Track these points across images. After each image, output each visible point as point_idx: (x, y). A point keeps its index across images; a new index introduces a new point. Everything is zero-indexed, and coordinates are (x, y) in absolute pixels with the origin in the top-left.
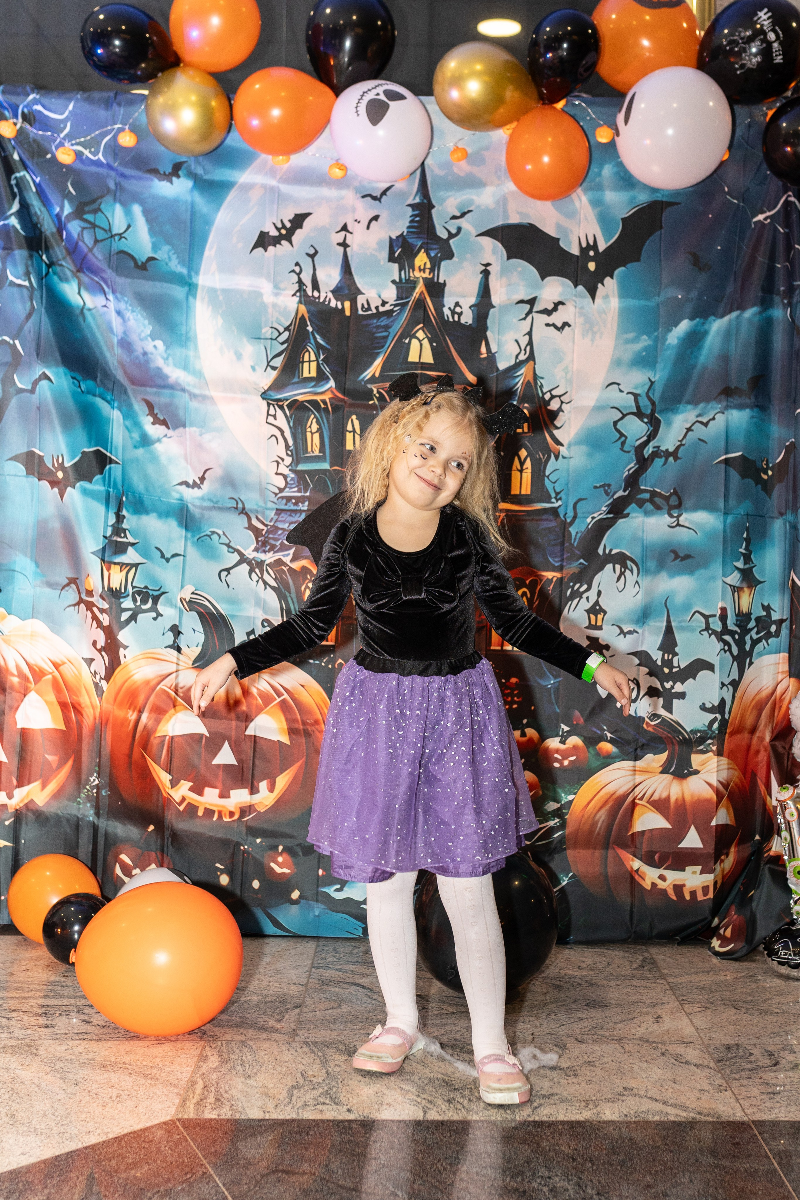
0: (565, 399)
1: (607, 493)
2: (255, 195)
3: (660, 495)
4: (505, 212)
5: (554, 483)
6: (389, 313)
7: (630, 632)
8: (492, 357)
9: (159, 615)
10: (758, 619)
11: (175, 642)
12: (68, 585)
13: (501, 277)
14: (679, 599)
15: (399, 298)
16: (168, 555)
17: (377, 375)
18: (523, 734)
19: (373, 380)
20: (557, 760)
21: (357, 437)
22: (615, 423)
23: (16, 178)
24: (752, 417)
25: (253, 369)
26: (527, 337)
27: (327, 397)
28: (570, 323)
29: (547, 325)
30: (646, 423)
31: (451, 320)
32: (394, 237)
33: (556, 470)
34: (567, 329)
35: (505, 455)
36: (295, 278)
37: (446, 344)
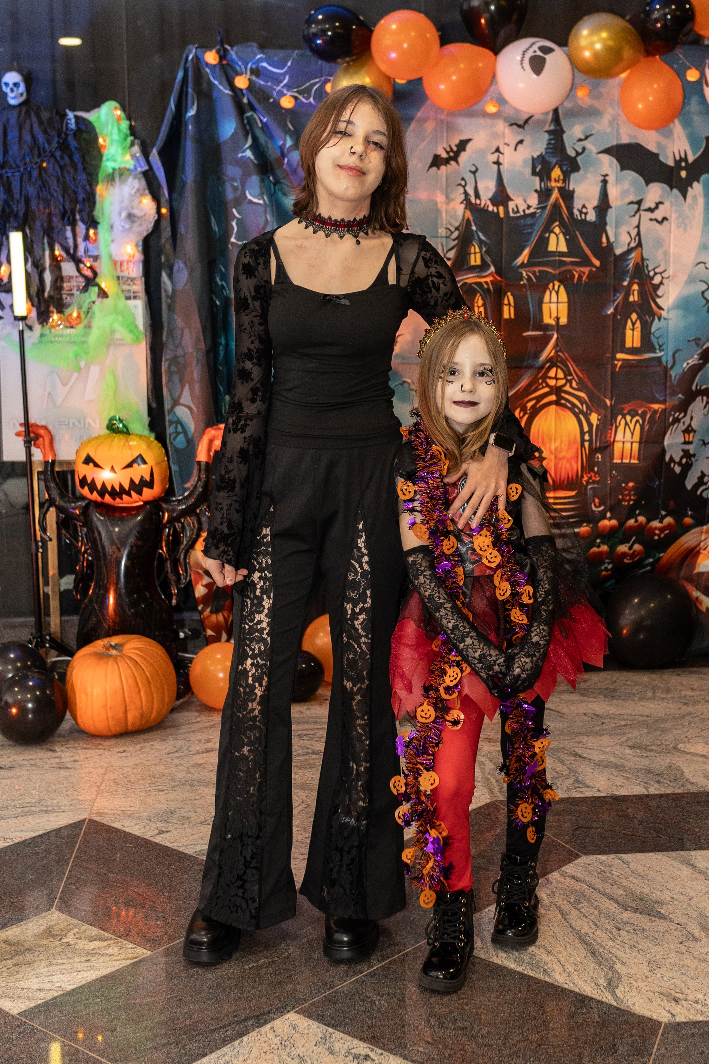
0: (665, 275)
1: (697, 345)
2: (430, 126)
4: (618, 135)
5: (658, 338)
6: (533, 215)
8: (610, 246)
13: (616, 184)
15: (540, 202)
17: (526, 261)
18: (636, 521)
19: (523, 265)
20: (655, 535)
21: (512, 310)
22: (703, 293)
23: (247, 118)
26: (636, 229)
27: (489, 279)
28: (668, 217)
29: (651, 220)
31: (579, 218)
32: (535, 156)
33: (659, 329)
34: (665, 222)
35: (621, 318)
36: (461, 190)
37: (576, 235)
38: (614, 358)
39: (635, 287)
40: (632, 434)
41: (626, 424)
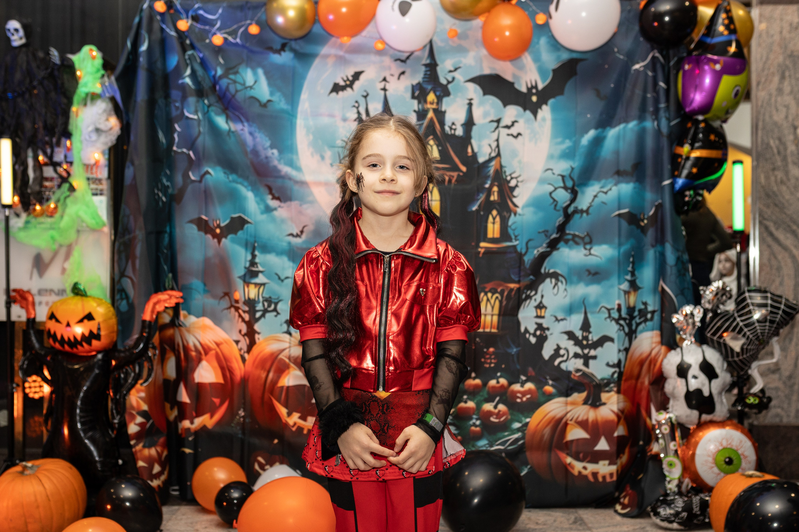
0: (519, 179)
1: (546, 236)
2: (331, 61)
3: (578, 236)
4: (481, 67)
5: (514, 230)
7: (562, 320)
8: (475, 155)
9: (278, 313)
10: (640, 311)
11: (288, 330)
12: (223, 297)
13: (479, 106)
14: (592, 299)
15: (418, 120)
16: (282, 278)
18: (498, 382)
20: (518, 397)
22: (551, 193)
23: (188, 55)
24: (635, 188)
25: (332, 165)
26: (496, 143)
28: (522, 133)
29: (508, 135)
30: (570, 193)
31: (449, 133)
32: (414, 84)
33: (514, 223)
34: (520, 137)
35: (484, 214)
36: (355, 110)
37: (447, 148)
38: (478, 246)
39: (495, 189)
40: (493, 308)
41: (488, 300)
